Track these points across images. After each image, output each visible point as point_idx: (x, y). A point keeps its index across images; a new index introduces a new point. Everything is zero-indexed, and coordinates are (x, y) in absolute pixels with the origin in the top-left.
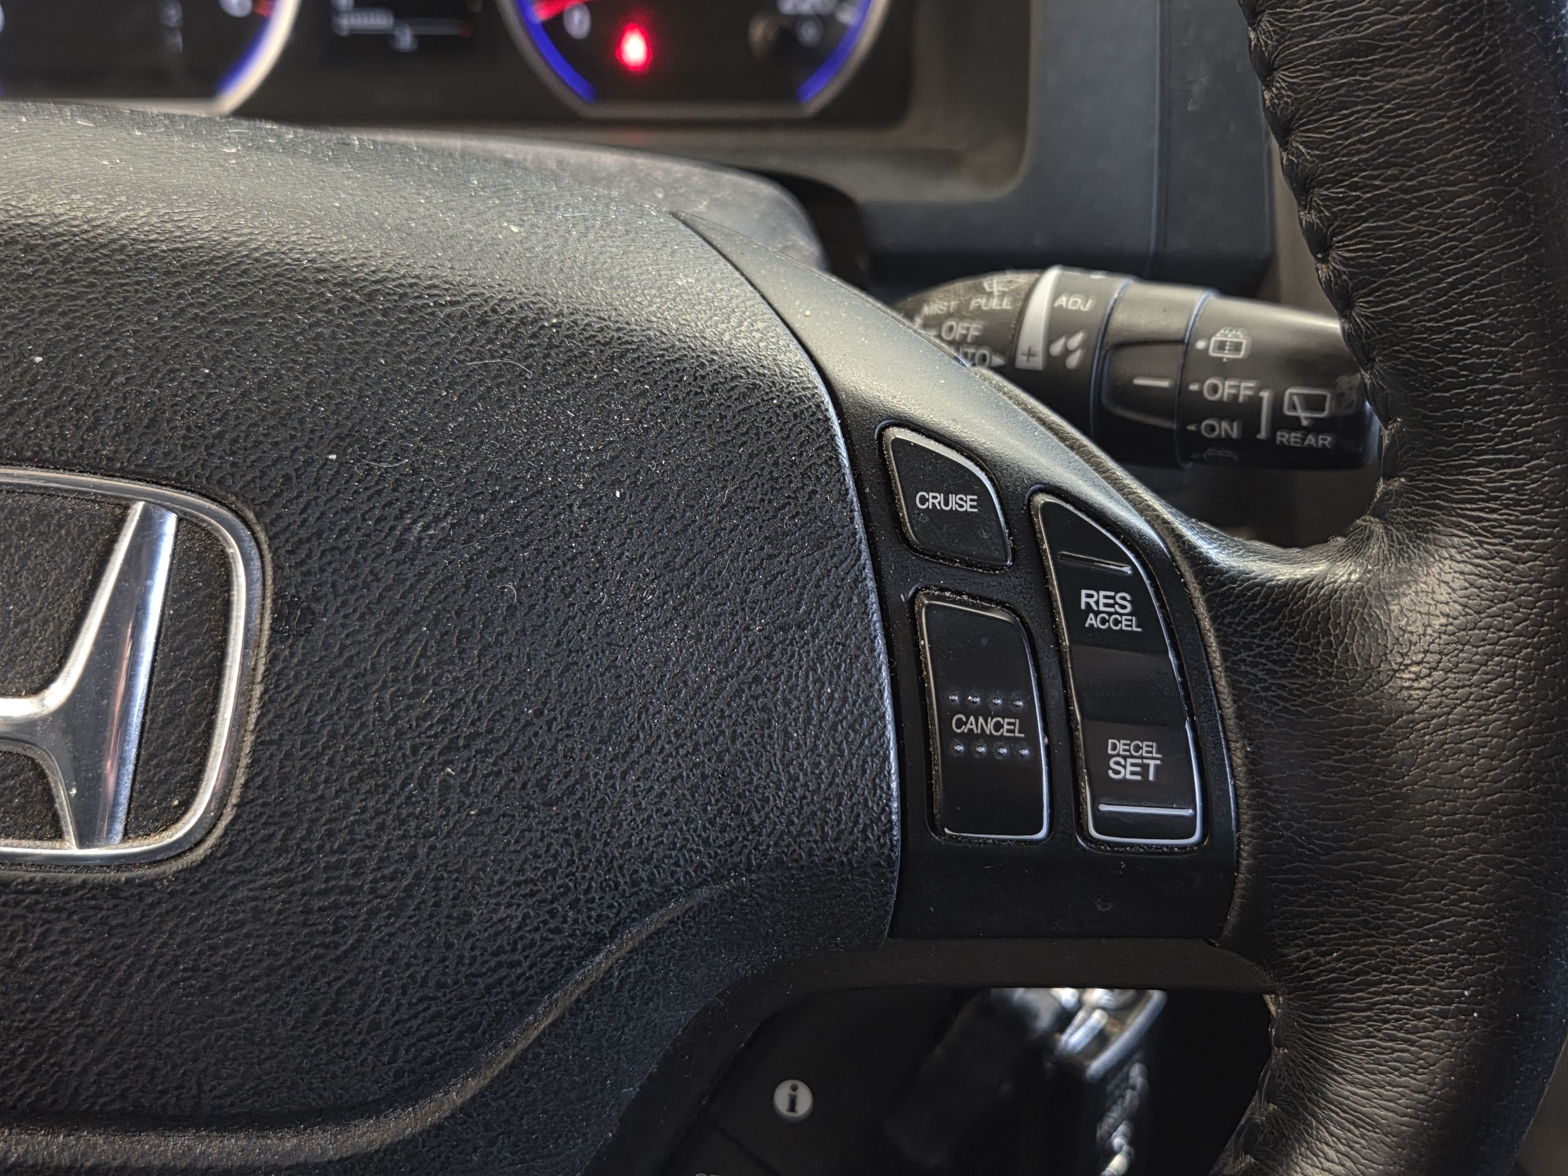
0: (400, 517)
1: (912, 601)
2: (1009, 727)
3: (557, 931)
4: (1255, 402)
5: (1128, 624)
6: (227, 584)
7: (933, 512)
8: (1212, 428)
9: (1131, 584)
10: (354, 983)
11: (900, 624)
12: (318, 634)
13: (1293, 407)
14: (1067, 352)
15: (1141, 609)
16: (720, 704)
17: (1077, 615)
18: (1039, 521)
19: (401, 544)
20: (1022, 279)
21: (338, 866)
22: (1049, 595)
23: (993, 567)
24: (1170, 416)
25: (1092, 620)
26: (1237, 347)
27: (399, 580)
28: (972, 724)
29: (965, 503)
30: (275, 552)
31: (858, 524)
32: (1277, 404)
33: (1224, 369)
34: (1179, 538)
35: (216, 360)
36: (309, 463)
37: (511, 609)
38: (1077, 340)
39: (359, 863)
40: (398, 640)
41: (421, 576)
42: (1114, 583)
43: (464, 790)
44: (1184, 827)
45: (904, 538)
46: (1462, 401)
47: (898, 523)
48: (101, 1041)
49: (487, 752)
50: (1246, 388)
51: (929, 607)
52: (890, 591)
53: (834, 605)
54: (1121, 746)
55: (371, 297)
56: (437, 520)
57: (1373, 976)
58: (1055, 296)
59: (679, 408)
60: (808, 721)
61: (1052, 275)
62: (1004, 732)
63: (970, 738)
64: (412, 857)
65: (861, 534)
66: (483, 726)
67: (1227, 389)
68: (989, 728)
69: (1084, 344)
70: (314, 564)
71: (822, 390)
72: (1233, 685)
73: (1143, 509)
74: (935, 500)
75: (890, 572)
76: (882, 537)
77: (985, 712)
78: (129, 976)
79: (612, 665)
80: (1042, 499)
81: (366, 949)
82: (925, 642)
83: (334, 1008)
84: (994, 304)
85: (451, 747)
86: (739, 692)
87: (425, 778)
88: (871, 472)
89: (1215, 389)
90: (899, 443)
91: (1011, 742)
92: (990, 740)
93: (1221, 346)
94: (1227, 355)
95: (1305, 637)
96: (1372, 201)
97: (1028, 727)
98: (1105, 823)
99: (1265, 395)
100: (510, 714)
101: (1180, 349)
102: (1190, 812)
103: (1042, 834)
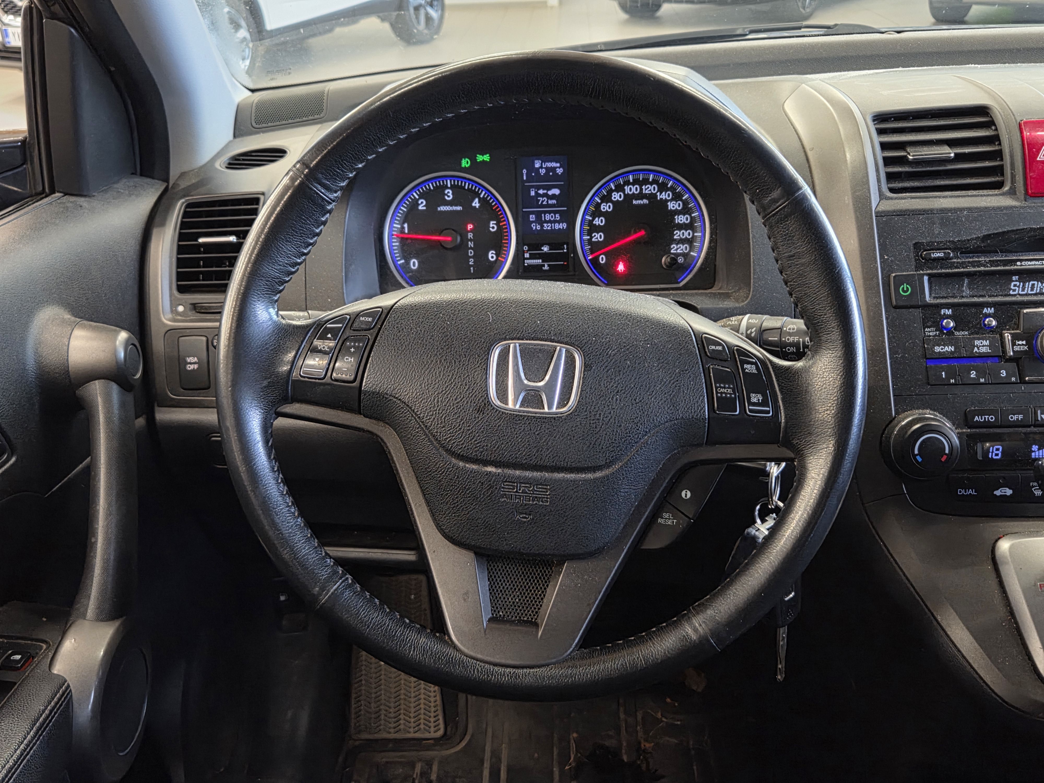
0: (607, 349)
1: (709, 367)
2: (730, 391)
3: (638, 430)
4: (798, 343)
5: (755, 371)
6: (575, 362)
7: (713, 350)
8: (789, 350)
9: (755, 364)
10: (598, 439)
11: (707, 372)
12: (592, 370)
13: (808, 342)
14: (751, 333)
15: (757, 368)
16: (670, 385)
17: (743, 370)
18: (735, 352)
19: (607, 354)
20: (741, 317)
21: (596, 415)
22: (738, 367)
23: (726, 361)
24: (778, 347)
25: (746, 370)
26: (793, 329)
27: (607, 361)
28: (722, 390)
29: (720, 348)
30: (584, 355)
31: (697, 352)
32: (804, 342)
33: (790, 334)
34: (766, 356)
35: (570, 322)
36: (589, 340)
37: (629, 367)
38: (753, 330)
39: (600, 414)
40: (607, 372)
41: (611, 360)
42: (752, 363)
43: (620, 400)
44: (768, 412)
45: (707, 355)
46: (819, 322)
47: (706, 352)
48: (550, 450)
49: (624, 393)
50: (796, 339)
51: (712, 368)
52: (704, 365)
53: (693, 367)
54: (754, 395)
55: (598, 311)
56: (614, 350)
57: (812, 445)
58: (748, 320)
59: (660, 330)
60: (688, 389)
61: (748, 315)
62: (729, 392)
63: (721, 393)
64: (610, 413)
65: (698, 354)
66: (623, 388)
67: (791, 339)
68: (726, 391)
69: (755, 331)
70: (591, 357)
71: (690, 329)
72: (778, 384)
73: (759, 351)
74: (713, 347)
75: (704, 361)
76: (702, 355)
77: (725, 388)
78: (556, 436)
79: (648, 377)
80: (736, 348)
81: (601, 432)
82: (712, 374)
83: (595, 444)
84: (733, 323)
85: (618, 392)
86: (674, 383)
87: (613, 397)
88: (700, 342)
89: (788, 339)
90: (705, 337)
91: (730, 394)
92: (726, 393)
93: (790, 329)
94: (791, 331)
95: (793, 374)
96: (798, 284)
97: (734, 391)
98: (751, 411)
99: (801, 340)
100: (629, 386)
101: (780, 330)
102: (768, 409)
103: (737, 413)
